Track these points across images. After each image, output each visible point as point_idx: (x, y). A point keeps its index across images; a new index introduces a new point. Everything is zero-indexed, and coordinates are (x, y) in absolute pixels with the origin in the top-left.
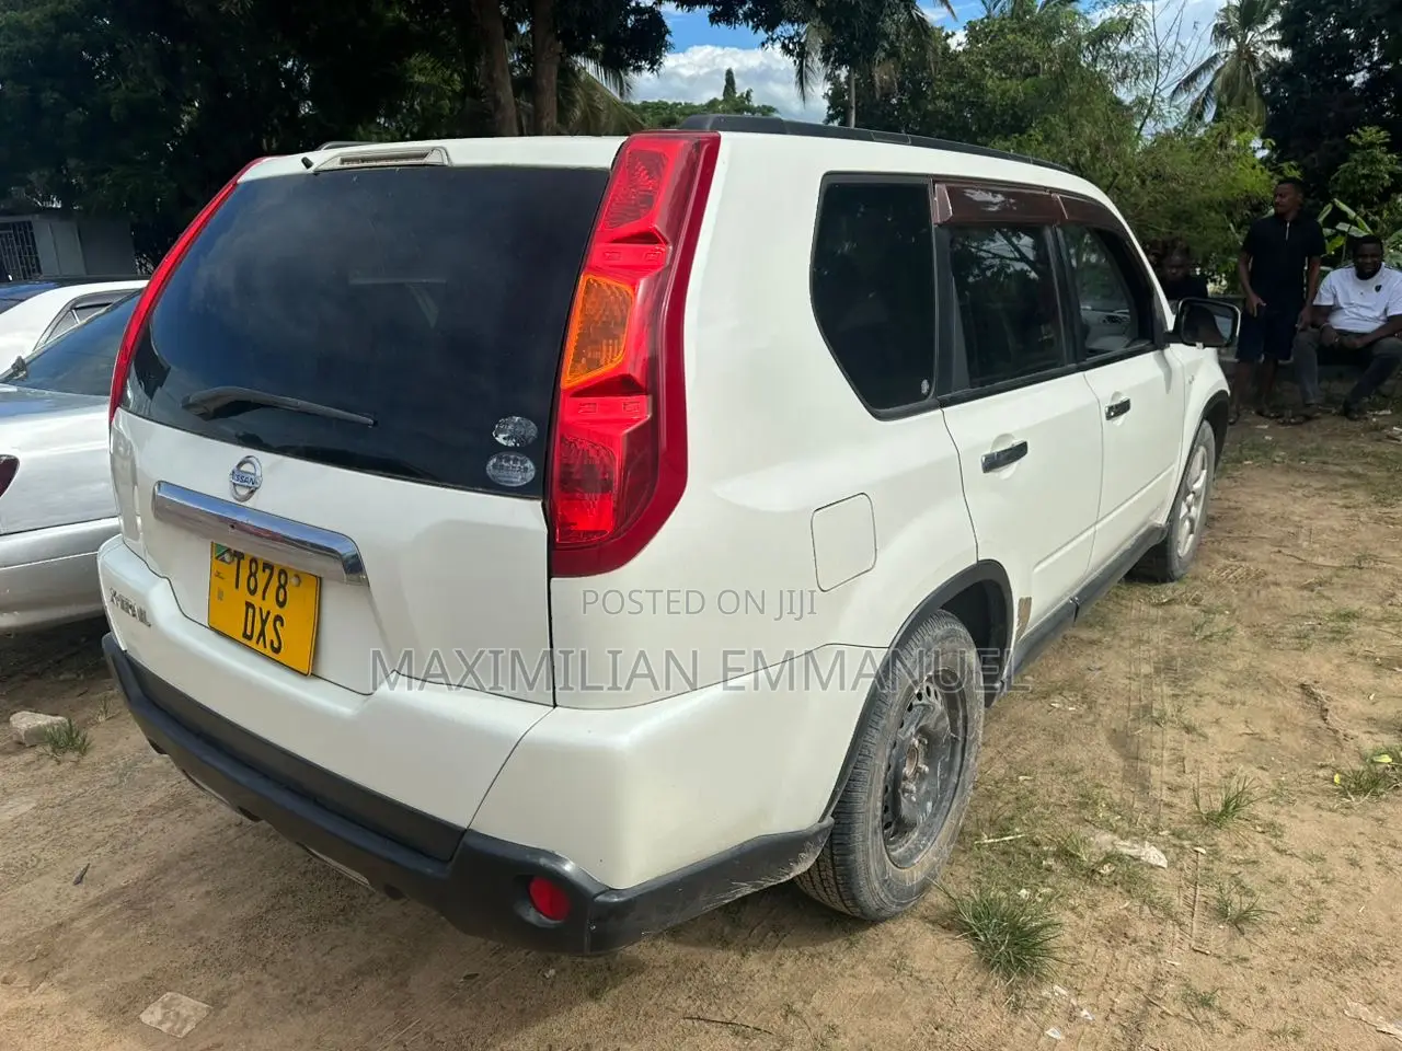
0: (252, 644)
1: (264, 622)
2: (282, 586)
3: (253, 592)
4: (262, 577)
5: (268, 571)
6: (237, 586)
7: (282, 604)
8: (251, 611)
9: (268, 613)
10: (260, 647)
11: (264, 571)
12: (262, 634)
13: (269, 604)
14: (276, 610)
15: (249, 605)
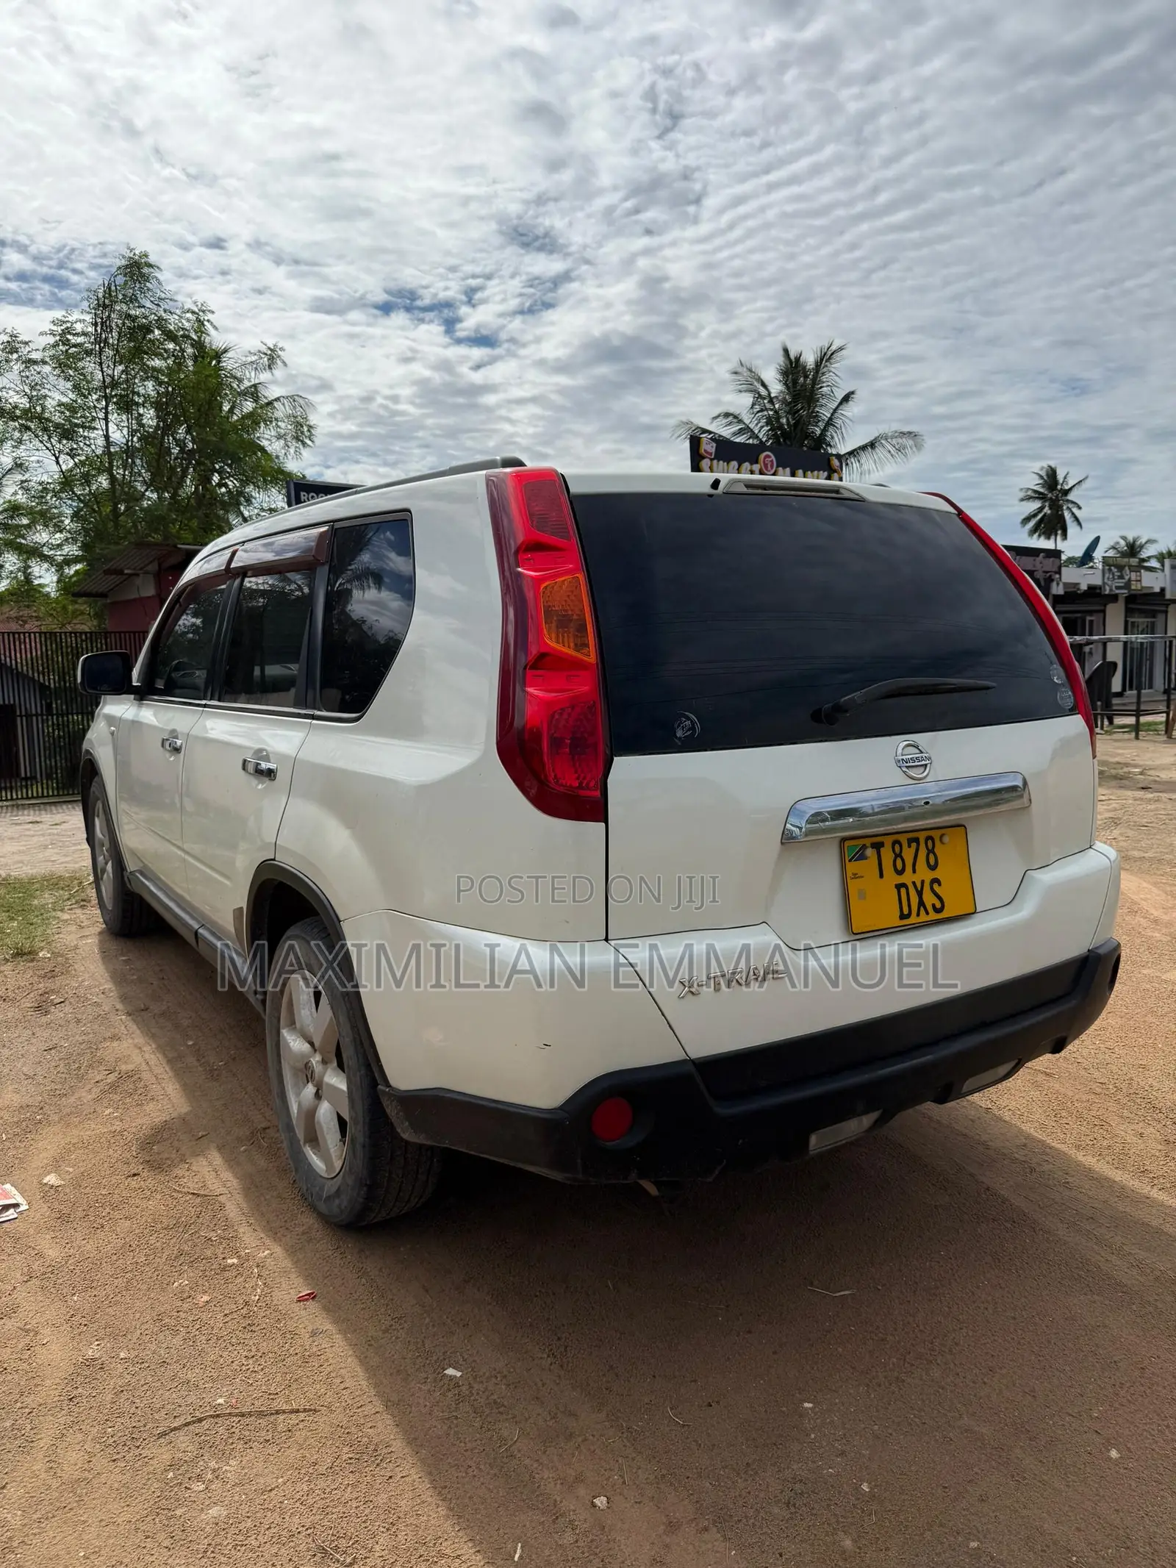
0: (913, 919)
1: (920, 894)
2: (931, 851)
3: (900, 872)
4: (908, 854)
5: (914, 845)
6: (881, 876)
7: (933, 868)
8: (903, 891)
9: (923, 882)
10: (923, 918)
11: (909, 846)
12: (921, 903)
13: (924, 874)
14: (928, 876)
15: (899, 887)
